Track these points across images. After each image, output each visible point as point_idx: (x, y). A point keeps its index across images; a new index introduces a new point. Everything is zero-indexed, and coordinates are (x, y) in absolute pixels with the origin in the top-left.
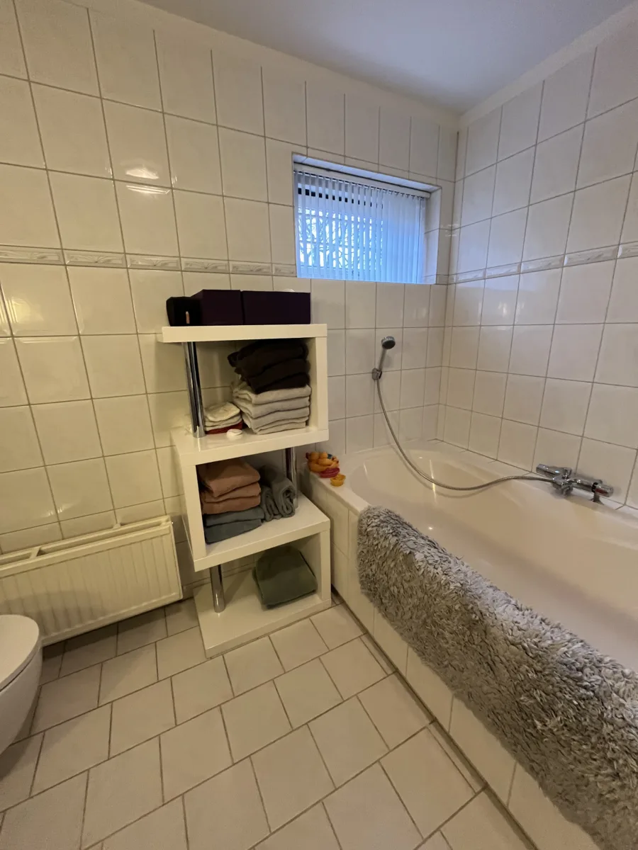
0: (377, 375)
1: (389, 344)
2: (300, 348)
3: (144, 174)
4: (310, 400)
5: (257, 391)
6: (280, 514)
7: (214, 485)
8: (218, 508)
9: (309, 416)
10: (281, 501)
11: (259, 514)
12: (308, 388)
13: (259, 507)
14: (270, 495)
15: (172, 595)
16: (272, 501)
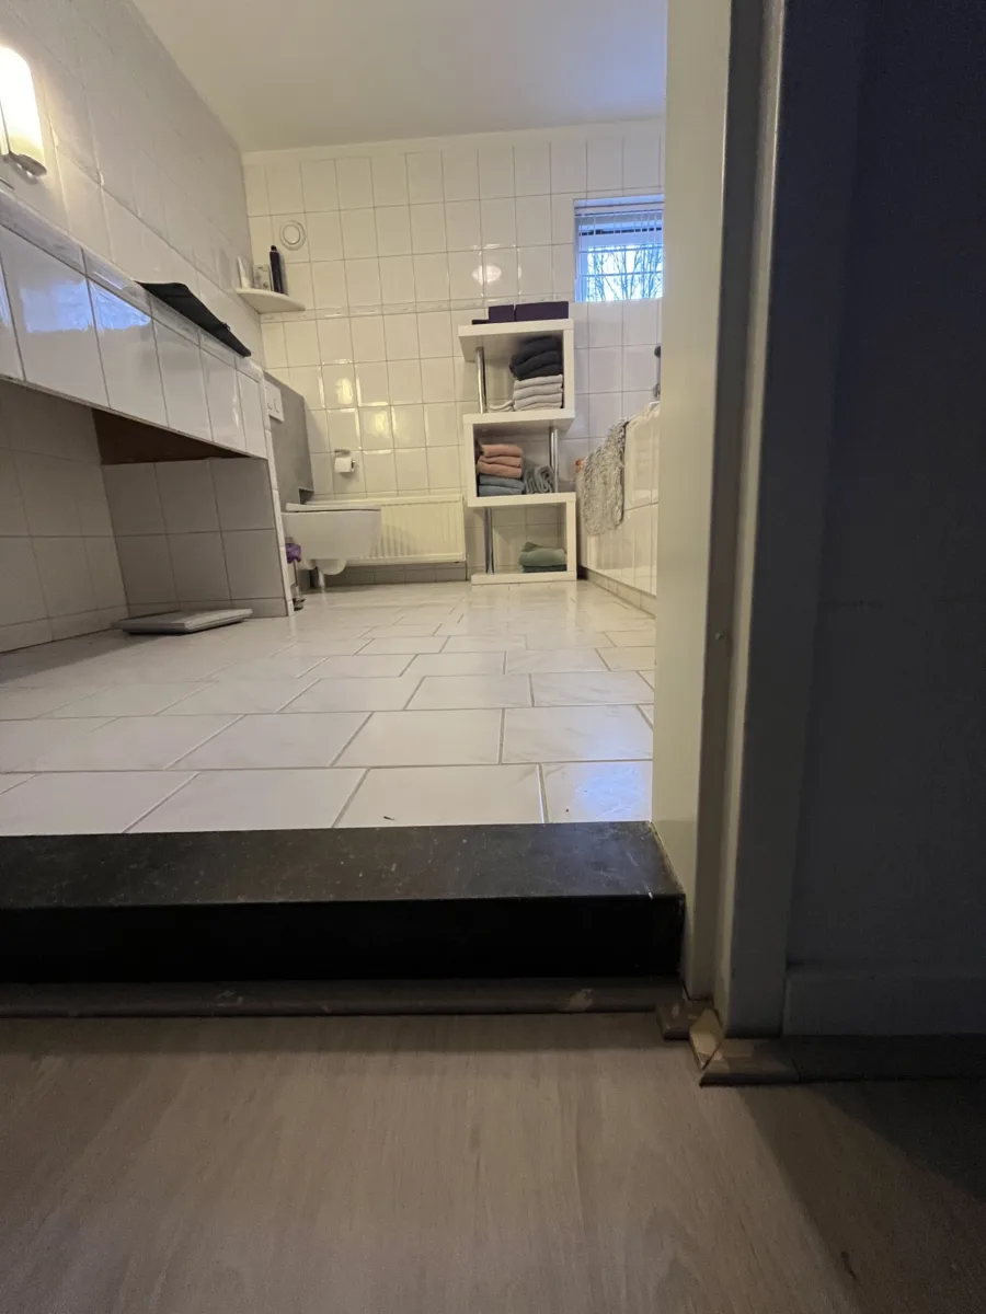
0: (658, 390)
2: (554, 343)
4: (563, 387)
5: (521, 378)
6: (538, 491)
7: (486, 448)
8: (487, 468)
9: (563, 401)
10: (540, 479)
11: (521, 485)
12: (560, 376)
13: (521, 479)
14: (531, 474)
15: (458, 554)
16: (532, 478)
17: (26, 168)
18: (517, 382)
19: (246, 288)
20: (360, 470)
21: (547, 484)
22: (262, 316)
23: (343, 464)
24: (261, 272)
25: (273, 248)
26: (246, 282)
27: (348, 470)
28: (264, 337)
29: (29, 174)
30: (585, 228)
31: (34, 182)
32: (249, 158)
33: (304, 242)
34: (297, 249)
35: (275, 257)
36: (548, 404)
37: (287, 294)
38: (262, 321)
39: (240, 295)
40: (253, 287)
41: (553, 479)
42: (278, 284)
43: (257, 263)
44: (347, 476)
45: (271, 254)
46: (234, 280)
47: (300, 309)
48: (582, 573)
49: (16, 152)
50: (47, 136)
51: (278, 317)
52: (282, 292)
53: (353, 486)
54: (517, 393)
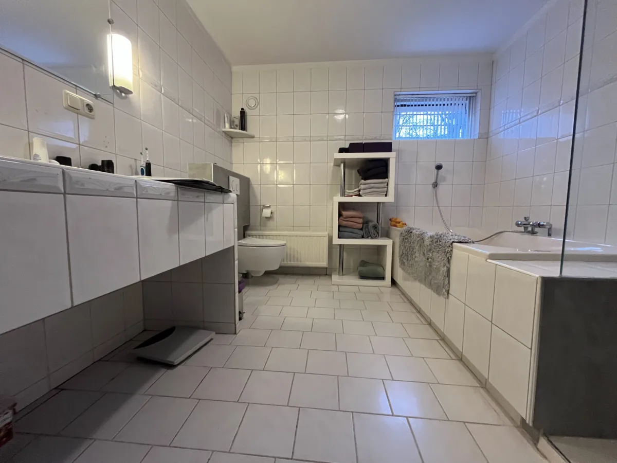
0: (435, 185)
1: (439, 167)
2: (385, 163)
3: (341, 111)
4: (387, 185)
5: (365, 179)
6: (371, 236)
7: (344, 213)
8: (344, 223)
9: (387, 192)
10: (372, 230)
11: (361, 233)
12: (387, 179)
13: (362, 229)
14: (367, 227)
15: (324, 263)
16: (368, 229)
17: (121, 92)
18: (363, 181)
19: (227, 128)
20: (275, 216)
21: (376, 233)
22: (234, 139)
23: (267, 213)
24: (235, 120)
25: (242, 109)
26: (227, 125)
27: (269, 216)
28: (233, 149)
29: (123, 94)
30: (398, 104)
31: (126, 98)
32: (235, 69)
33: (257, 106)
34: (253, 109)
35: (243, 113)
36: (378, 194)
37: (246, 131)
38: (233, 141)
39: (224, 132)
40: (231, 128)
41: (378, 230)
42: (243, 127)
43: (233, 115)
44: (268, 218)
45: (241, 112)
46: (222, 124)
47: (253, 137)
48: (393, 282)
49: (117, 85)
50: (136, 74)
51: (241, 140)
52: (244, 130)
53: (271, 223)
54: (362, 187)
